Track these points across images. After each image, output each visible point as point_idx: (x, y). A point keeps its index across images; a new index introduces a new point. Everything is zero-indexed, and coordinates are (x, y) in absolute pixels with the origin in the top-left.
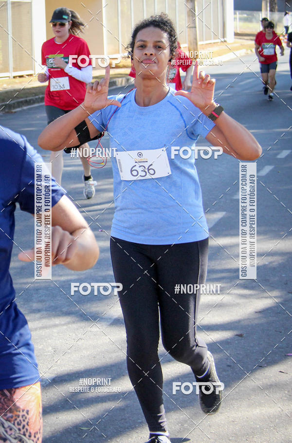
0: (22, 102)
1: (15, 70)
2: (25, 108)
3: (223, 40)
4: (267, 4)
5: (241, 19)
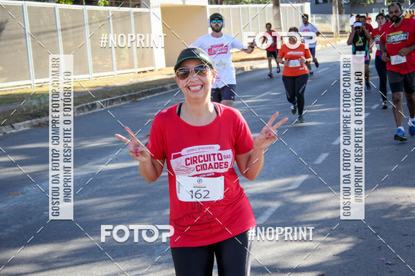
0: (145, 92)
1: (139, 66)
2: (148, 97)
4: (336, 9)
5: (317, 21)
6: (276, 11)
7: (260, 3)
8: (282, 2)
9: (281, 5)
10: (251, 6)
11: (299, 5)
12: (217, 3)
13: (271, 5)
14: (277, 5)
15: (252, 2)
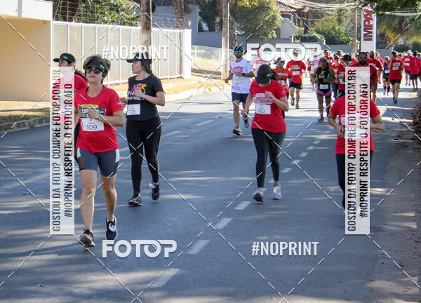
3: (179, 76)
4: (227, 41)
5: (199, 55)
6: (145, 37)
7: (124, 24)
8: (155, 26)
9: (153, 29)
10: (111, 26)
11: (177, 31)
12: (65, 19)
13: (139, 28)
14: (147, 28)
15: (113, 21)
